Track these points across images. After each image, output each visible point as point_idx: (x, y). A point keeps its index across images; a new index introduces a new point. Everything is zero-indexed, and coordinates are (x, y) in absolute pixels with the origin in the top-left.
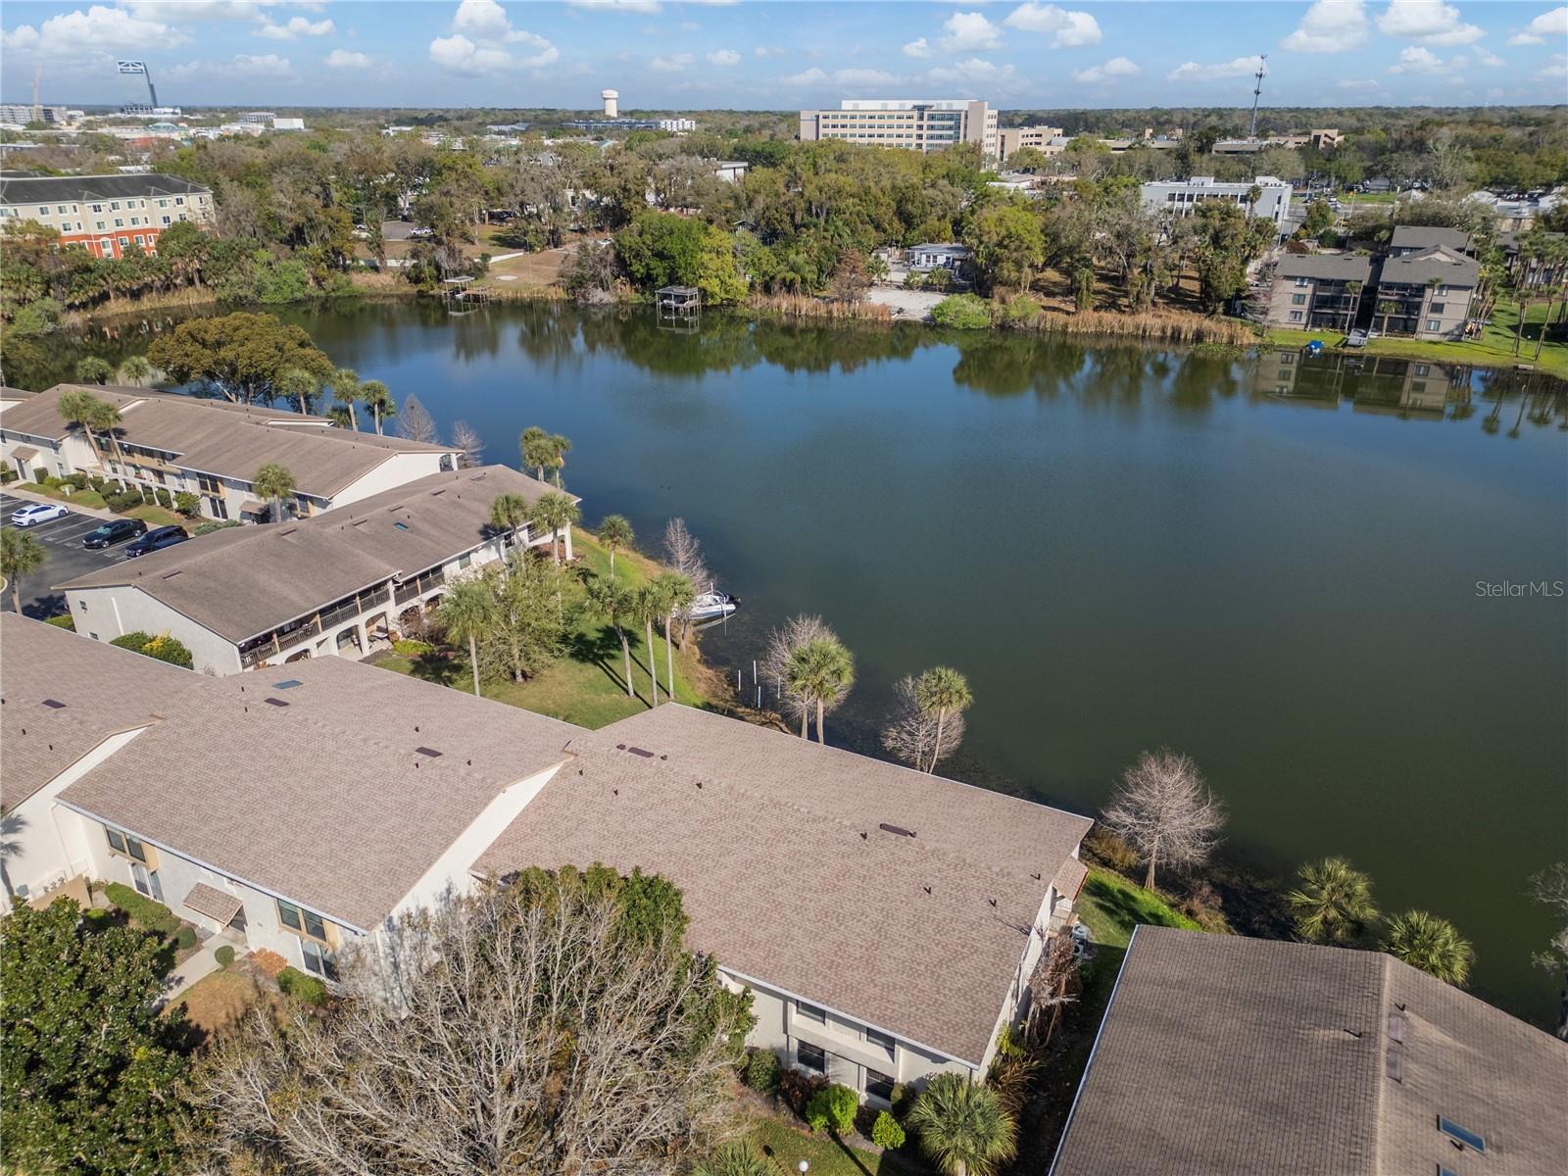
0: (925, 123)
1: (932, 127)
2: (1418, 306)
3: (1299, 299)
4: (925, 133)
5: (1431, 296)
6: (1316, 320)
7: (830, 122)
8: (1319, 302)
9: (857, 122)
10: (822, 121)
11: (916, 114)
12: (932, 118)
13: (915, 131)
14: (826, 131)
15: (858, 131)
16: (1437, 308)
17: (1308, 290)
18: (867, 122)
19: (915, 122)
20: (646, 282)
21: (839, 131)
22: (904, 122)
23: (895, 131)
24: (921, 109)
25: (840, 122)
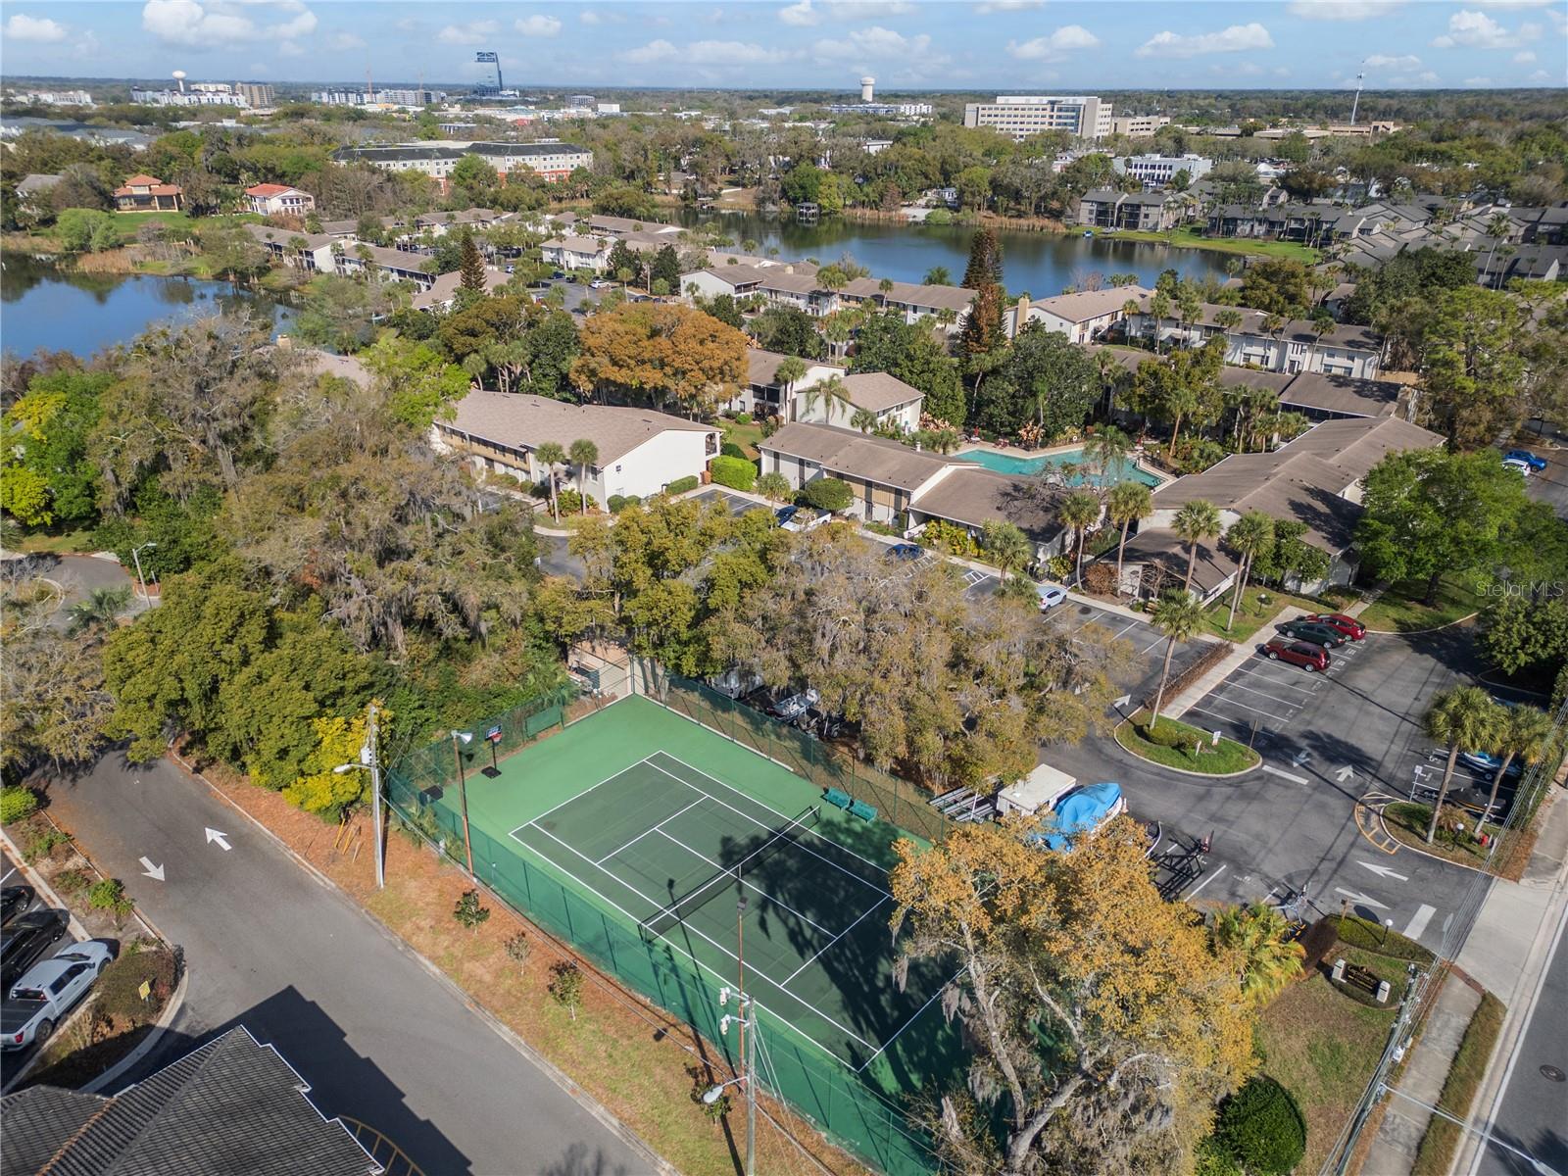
0: (1055, 114)
1: (1059, 117)
2: (1138, 215)
3: (1091, 212)
4: (1054, 121)
5: (1143, 210)
6: (1099, 223)
7: (986, 112)
8: (1100, 213)
9: (1006, 112)
10: (981, 112)
11: (1049, 107)
12: (1060, 110)
13: (1047, 120)
14: (986, 119)
15: (1005, 119)
16: (1146, 216)
17: (1095, 207)
18: (1013, 112)
19: (1048, 113)
20: (794, 201)
21: (993, 119)
22: (1040, 113)
23: (1033, 120)
24: (1053, 103)
25: (993, 112)
